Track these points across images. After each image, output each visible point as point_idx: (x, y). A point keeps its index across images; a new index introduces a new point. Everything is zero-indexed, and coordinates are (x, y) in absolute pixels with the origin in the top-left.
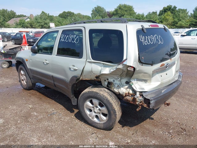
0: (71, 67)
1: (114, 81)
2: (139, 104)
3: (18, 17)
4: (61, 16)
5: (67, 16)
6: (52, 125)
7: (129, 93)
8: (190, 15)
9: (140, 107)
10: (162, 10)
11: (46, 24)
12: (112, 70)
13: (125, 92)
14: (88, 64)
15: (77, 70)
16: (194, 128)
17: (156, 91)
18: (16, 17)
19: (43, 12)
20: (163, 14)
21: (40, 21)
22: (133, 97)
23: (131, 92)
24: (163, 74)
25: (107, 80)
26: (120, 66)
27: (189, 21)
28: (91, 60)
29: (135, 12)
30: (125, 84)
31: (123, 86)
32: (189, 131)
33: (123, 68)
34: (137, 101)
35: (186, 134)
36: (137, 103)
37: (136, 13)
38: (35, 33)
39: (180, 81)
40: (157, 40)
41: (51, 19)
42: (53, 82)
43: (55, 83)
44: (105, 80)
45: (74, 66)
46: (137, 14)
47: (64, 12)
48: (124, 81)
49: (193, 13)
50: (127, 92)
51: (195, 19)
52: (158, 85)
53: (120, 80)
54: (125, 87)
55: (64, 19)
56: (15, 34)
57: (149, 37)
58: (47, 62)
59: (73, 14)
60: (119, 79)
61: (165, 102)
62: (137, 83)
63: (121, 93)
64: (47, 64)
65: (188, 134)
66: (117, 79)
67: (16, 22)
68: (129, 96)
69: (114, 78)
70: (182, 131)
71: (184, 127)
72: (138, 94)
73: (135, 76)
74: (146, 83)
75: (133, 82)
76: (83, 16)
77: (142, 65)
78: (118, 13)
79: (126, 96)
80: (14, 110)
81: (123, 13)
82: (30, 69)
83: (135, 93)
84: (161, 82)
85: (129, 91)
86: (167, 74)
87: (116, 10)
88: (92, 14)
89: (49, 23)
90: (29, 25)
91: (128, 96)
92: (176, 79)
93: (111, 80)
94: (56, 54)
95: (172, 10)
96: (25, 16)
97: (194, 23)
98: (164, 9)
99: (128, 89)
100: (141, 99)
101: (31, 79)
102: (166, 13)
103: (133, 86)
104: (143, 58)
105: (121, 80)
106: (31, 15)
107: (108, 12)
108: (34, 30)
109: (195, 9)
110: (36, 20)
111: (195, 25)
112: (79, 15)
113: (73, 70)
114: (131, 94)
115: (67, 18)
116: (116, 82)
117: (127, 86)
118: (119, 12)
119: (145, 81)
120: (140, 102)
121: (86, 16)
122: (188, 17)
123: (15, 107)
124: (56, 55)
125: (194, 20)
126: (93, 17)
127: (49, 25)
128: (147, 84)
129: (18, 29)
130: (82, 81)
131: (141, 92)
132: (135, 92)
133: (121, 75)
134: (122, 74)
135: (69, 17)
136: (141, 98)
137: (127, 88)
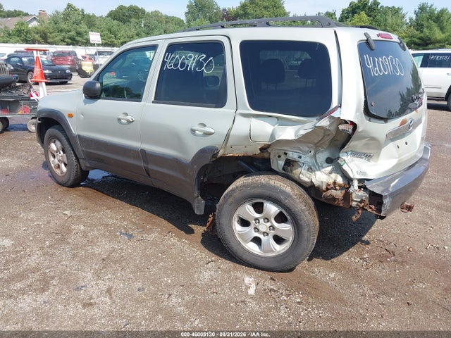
0: (196, 127)
1: (300, 157)
2: (357, 205)
3: (8, 17)
4: (114, 15)
5: (130, 17)
6: (121, 249)
7: (335, 183)
8: (408, 21)
9: (360, 211)
10: (347, 9)
11: (79, 34)
12: (303, 132)
13: (325, 180)
14: (239, 119)
15: (213, 134)
16: (411, 249)
17: (389, 178)
18: (4, 17)
19: (69, 6)
20: (348, 18)
21: (63, 26)
22: (344, 191)
23: (340, 180)
24: (401, 142)
25: (283, 156)
26: (325, 122)
27: (407, 35)
28: (248, 109)
29: (287, 11)
30: (325, 164)
31: (320, 168)
32: (401, 255)
33: (329, 126)
34: (353, 200)
35: (395, 261)
36: (354, 204)
37: (289, 13)
38: (53, 56)
39: (427, 160)
40: (394, 68)
41: (91, 22)
42: (143, 164)
43: (151, 167)
44: (279, 156)
45: (205, 126)
46: (291, 15)
47: (121, 8)
48: (322, 157)
49: (414, 17)
50: (331, 181)
51: (419, 32)
52: (394, 167)
53: (315, 155)
54: (326, 169)
55: (121, 23)
56: (6, 57)
57: (380, 59)
58: (129, 118)
59: (143, 12)
60: (312, 152)
61: (403, 203)
62: (352, 161)
63: (316, 183)
64: (129, 122)
65: (400, 260)
66: (306, 153)
67: (5, 27)
68: (336, 189)
69: (300, 150)
70: (388, 254)
71: (392, 247)
72: (356, 184)
73: (352, 144)
74: (368, 160)
75: (345, 158)
76: (167, 17)
77: (370, 120)
78: (249, 14)
79: (327, 189)
80: (32, 220)
81: (258, 12)
82: (79, 136)
83: (349, 184)
84: (399, 161)
85: (336, 177)
86: (406, 144)
87: (243, 7)
88: (187, 14)
89: (87, 33)
90: (37, 37)
91: (332, 188)
92: (420, 155)
93: (293, 155)
94: (153, 99)
95: (369, 8)
96: (26, 15)
97: (417, 41)
98: (352, 7)
99: (333, 175)
100: (363, 196)
101: (81, 161)
102: (356, 16)
103: (345, 167)
104: (373, 104)
105: (317, 156)
106: (42, 13)
107: (224, 10)
108: (52, 49)
109: (419, 9)
110: (56, 24)
111: (419, 45)
112: (156, 15)
113: (201, 133)
114: (340, 186)
115: (128, 21)
116: (305, 160)
117: (329, 168)
118: (250, 11)
119: (368, 157)
120: (361, 202)
121: (173, 19)
122: (405, 26)
123: (32, 215)
124: (153, 102)
125: (417, 33)
126: (189, 21)
127: (86, 37)
128: (372, 163)
129: (12, 45)
130: (224, 158)
131: (360, 181)
132: (349, 180)
133: (318, 145)
134: (322, 141)
135: (133, 20)
136: (362, 193)
137: (330, 173)
